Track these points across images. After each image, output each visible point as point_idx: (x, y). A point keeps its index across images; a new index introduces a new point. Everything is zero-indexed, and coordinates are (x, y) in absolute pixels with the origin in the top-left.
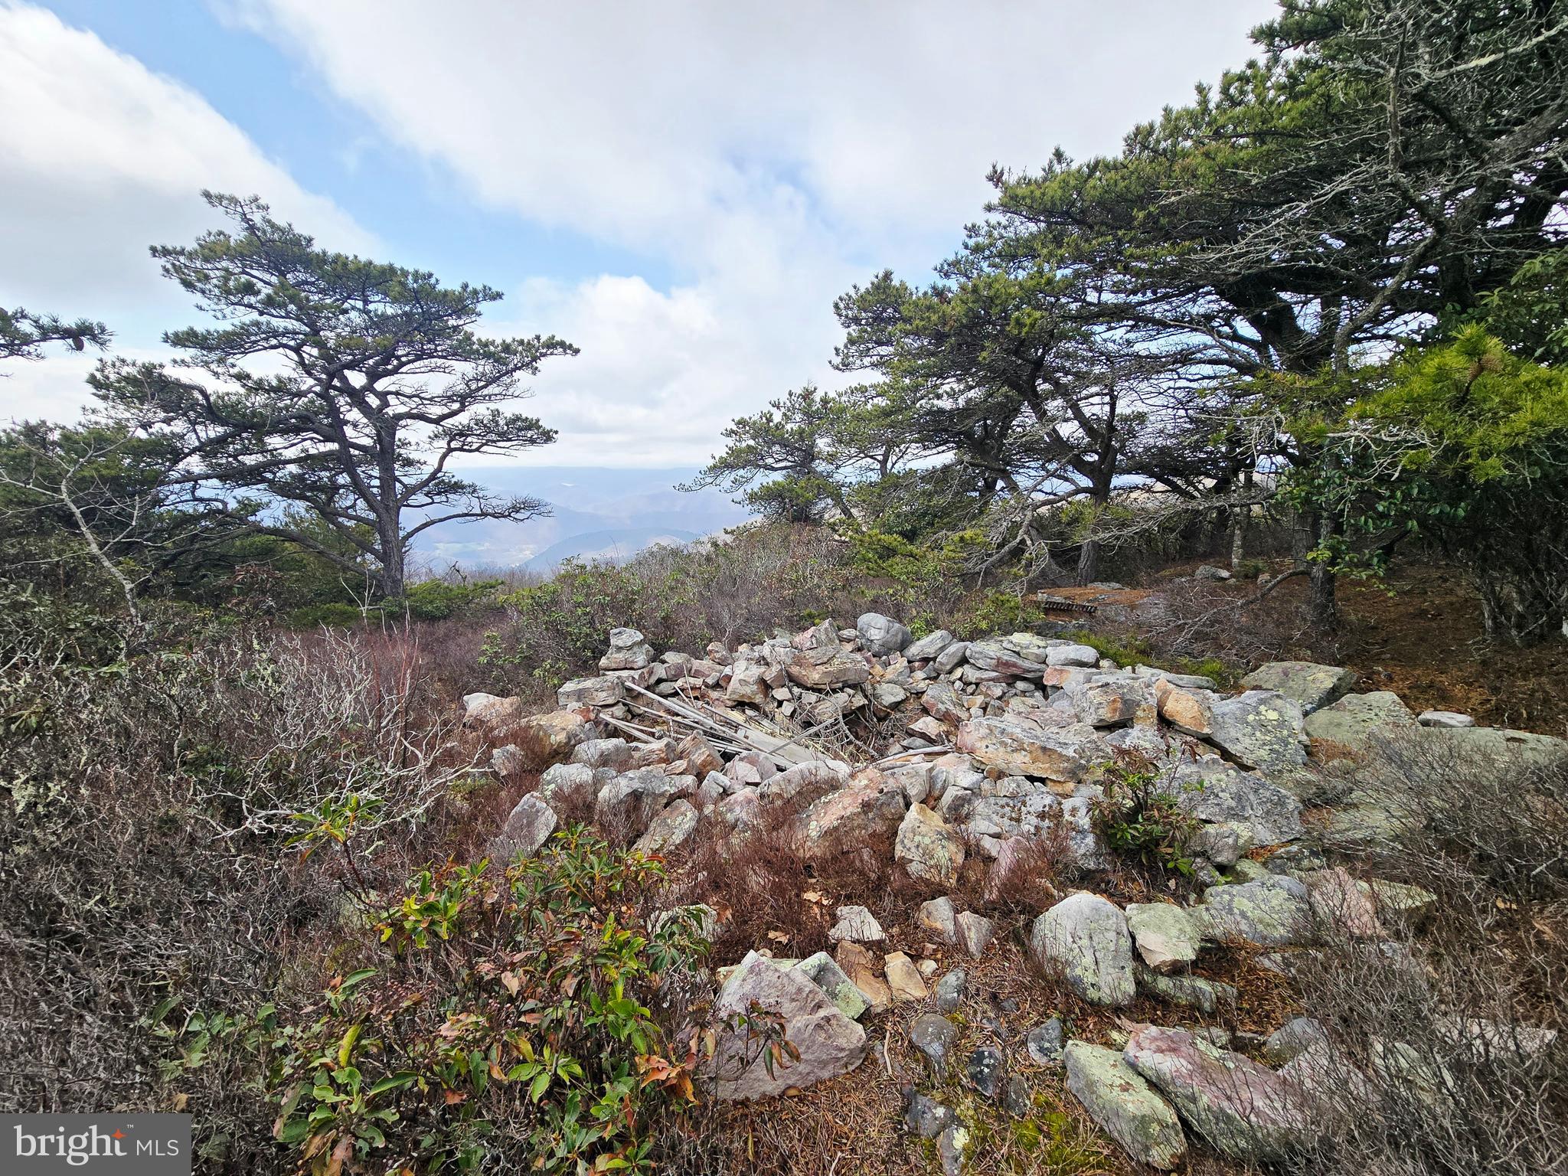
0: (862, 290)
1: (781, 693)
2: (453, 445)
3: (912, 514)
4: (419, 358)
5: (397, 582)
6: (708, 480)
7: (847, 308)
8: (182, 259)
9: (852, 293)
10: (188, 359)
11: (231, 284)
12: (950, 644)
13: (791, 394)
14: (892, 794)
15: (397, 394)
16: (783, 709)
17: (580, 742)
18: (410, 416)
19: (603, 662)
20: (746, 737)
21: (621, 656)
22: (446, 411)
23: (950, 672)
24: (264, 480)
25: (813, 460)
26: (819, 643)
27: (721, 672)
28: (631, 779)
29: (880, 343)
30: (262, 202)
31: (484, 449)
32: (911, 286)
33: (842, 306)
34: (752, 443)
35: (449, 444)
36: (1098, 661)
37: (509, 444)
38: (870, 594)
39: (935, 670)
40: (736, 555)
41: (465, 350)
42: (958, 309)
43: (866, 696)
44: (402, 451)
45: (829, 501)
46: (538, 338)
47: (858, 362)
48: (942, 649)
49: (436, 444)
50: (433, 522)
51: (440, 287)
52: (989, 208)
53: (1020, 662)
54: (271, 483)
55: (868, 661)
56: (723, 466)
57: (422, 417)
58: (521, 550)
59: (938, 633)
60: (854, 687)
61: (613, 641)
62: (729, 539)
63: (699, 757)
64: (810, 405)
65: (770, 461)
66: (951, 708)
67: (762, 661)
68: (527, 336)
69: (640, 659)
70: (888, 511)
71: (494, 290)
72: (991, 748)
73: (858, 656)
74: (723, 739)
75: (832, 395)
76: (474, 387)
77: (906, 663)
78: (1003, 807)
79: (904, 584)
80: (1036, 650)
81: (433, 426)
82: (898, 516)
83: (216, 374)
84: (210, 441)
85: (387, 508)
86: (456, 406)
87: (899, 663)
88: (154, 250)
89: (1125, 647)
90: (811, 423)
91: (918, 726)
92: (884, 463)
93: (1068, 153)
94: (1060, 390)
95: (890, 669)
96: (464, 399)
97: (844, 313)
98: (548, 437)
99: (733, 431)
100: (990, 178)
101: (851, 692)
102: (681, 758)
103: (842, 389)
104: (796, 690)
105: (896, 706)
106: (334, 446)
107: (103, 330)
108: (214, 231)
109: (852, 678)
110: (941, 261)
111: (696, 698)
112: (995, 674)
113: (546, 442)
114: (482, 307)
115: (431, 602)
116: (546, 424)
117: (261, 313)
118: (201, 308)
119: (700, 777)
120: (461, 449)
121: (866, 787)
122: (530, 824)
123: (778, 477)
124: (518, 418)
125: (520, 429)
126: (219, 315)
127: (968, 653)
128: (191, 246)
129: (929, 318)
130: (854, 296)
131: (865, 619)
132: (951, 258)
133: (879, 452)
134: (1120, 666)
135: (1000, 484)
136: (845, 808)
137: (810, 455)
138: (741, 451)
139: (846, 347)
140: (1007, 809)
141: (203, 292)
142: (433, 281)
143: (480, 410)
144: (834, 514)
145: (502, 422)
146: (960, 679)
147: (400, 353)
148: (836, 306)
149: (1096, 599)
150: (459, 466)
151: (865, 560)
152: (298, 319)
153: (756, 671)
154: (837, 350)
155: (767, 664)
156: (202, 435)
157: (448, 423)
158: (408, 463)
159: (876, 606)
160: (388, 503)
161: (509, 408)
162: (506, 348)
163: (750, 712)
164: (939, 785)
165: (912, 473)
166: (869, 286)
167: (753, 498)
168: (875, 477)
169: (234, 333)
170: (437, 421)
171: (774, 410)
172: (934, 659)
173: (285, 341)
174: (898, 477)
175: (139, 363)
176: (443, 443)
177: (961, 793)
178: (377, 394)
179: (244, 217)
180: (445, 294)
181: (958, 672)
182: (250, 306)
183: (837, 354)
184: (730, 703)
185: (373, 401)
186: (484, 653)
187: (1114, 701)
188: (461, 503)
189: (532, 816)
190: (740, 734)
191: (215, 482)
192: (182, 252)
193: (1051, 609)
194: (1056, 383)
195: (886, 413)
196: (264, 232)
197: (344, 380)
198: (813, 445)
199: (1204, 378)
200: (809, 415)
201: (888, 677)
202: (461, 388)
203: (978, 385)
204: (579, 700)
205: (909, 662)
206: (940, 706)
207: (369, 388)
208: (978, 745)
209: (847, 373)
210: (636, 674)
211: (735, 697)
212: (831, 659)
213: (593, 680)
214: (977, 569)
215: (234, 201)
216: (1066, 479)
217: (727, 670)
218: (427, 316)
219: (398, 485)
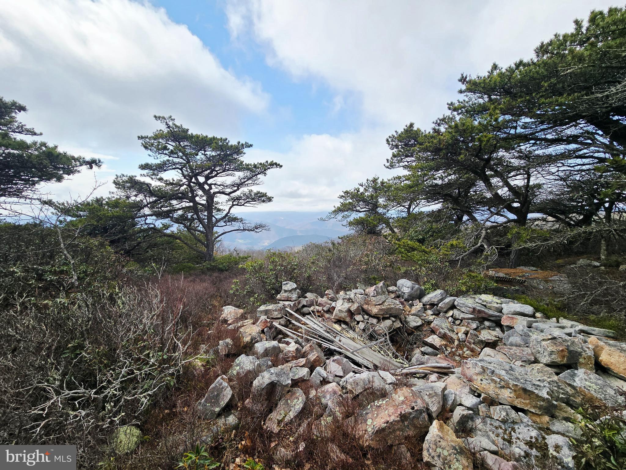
0: (400, 132)
1: (358, 318)
2: (234, 203)
3: (423, 231)
4: (224, 171)
5: (211, 256)
6: (332, 216)
7: (392, 141)
8: (147, 139)
9: (395, 134)
10: (145, 174)
11: (160, 147)
12: (445, 298)
13: (367, 180)
14: (420, 412)
15: (215, 184)
16: (359, 325)
17: (257, 342)
18: (219, 192)
19: (279, 296)
20: (340, 341)
21: (286, 294)
22: (232, 191)
23: (446, 312)
24: (169, 217)
25: (377, 208)
26: (378, 294)
27: (331, 304)
28: (272, 374)
29: (407, 156)
30: (172, 118)
31: (245, 205)
32: (423, 130)
33: (390, 140)
34: (351, 201)
35: (233, 202)
36: (534, 313)
37: (254, 203)
38: (403, 270)
39: (437, 310)
40: (342, 248)
41: (240, 167)
42: (447, 137)
43: (401, 322)
44: (217, 206)
45: (384, 225)
46: (267, 162)
47: (397, 164)
48: (442, 300)
49: (229, 203)
50: (225, 233)
51: (230, 144)
52: (461, 92)
53: (486, 311)
54: (172, 218)
55: (402, 303)
56: (338, 211)
57: (223, 193)
58: (264, 243)
59: (439, 292)
60: (395, 317)
61: (284, 288)
62: (340, 241)
63: (312, 356)
64: (376, 185)
65: (358, 208)
66: (448, 332)
67: (350, 300)
68: (263, 161)
69: (294, 296)
70: (411, 230)
71: (249, 143)
72: (485, 382)
73: (397, 302)
74: (329, 341)
75: (385, 180)
76: (242, 181)
77: (422, 306)
78: (497, 428)
79: (421, 266)
80: (495, 305)
81: (227, 196)
82: (416, 232)
83: (152, 178)
84: (150, 203)
85: (209, 227)
86: (236, 188)
87: (418, 306)
88: (139, 137)
89: (547, 305)
90: (376, 192)
91: (429, 340)
92: (409, 209)
93: (500, 66)
94: (497, 174)
95: (414, 308)
96: (239, 186)
97: (391, 143)
98: (270, 199)
99: (343, 196)
100: (460, 80)
101: (394, 319)
102: (303, 357)
103: (390, 178)
104: (366, 317)
105: (417, 328)
106: (191, 204)
107: (100, 161)
108: (159, 130)
109: (394, 312)
110: (436, 119)
111: (319, 316)
112: (472, 316)
113: (269, 201)
114: (245, 150)
115: (222, 264)
116: (269, 195)
117: (169, 157)
118: (150, 156)
119: (312, 369)
120: (237, 205)
121: (403, 402)
122: (218, 395)
123: (362, 215)
124: (259, 193)
125: (260, 197)
126: (156, 157)
127: (456, 303)
128: (151, 135)
129: (432, 142)
130: (396, 136)
131: (401, 282)
132: (441, 117)
133: (407, 204)
134: (548, 318)
135: (465, 218)
136: (390, 416)
137: (376, 206)
138: (346, 204)
139: (392, 158)
140: (500, 431)
141: (151, 150)
142: (227, 141)
143: (244, 190)
144: (386, 231)
145: (253, 194)
146: (452, 316)
147: (217, 169)
148: (387, 140)
149: (523, 276)
150: (236, 211)
151: (401, 252)
152: (182, 158)
153: (347, 306)
154: (387, 160)
155: (353, 302)
156: (148, 201)
157: (233, 195)
158: (219, 210)
159: (406, 275)
160: (210, 226)
161: (255, 189)
162: (255, 166)
163: (343, 326)
164: (450, 402)
165: (421, 213)
166: (403, 130)
167: (351, 224)
168: (405, 215)
169: (160, 164)
170: (228, 194)
171: (360, 187)
172: (437, 305)
173: (178, 166)
174: (416, 215)
175: (128, 175)
176: (231, 203)
177: (466, 412)
178: (208, 184)
179: (167, 124)
180: (232, 146)
181: (451, 313)
182: (166, 154)
183: (388, 162)
184: (334, 320)
185: (207, 187)
186: (232, 289)
187: (562, 351)
188: (236, 225)
189: (220, 390)
190: (337, 340)
191: (154, 217)
192: (147, 137)
193: (499, 280)
194: (496, 171)
195: (410, 187)
196: (173, 128)
197: (197, 179)
198: (377, 201)
199: (579, 165)
200: (375, 189)
201: (413, 312)
202: (238, 181)
203: (454, 173)
204: (266, 315)
205: (424, 305)
206: (441, 330)
207: (206, 182)
208: (475, 377)
209: (392, 170)
210: (292, 304)
211: (337, 318)
212: (383, 302)
213: (273, 305)
214: (457, 258)
215: (164, 118)
216: (502, 216)
217: (333, 304)
218: (226, 155)
219: (213, 218)
